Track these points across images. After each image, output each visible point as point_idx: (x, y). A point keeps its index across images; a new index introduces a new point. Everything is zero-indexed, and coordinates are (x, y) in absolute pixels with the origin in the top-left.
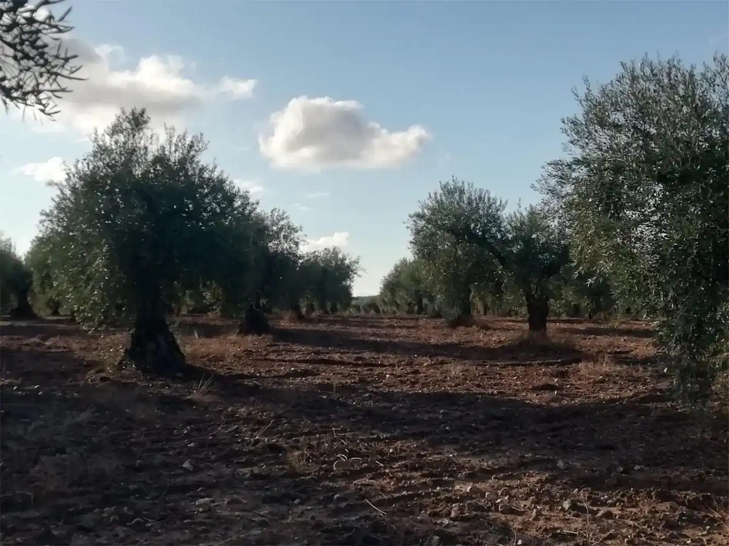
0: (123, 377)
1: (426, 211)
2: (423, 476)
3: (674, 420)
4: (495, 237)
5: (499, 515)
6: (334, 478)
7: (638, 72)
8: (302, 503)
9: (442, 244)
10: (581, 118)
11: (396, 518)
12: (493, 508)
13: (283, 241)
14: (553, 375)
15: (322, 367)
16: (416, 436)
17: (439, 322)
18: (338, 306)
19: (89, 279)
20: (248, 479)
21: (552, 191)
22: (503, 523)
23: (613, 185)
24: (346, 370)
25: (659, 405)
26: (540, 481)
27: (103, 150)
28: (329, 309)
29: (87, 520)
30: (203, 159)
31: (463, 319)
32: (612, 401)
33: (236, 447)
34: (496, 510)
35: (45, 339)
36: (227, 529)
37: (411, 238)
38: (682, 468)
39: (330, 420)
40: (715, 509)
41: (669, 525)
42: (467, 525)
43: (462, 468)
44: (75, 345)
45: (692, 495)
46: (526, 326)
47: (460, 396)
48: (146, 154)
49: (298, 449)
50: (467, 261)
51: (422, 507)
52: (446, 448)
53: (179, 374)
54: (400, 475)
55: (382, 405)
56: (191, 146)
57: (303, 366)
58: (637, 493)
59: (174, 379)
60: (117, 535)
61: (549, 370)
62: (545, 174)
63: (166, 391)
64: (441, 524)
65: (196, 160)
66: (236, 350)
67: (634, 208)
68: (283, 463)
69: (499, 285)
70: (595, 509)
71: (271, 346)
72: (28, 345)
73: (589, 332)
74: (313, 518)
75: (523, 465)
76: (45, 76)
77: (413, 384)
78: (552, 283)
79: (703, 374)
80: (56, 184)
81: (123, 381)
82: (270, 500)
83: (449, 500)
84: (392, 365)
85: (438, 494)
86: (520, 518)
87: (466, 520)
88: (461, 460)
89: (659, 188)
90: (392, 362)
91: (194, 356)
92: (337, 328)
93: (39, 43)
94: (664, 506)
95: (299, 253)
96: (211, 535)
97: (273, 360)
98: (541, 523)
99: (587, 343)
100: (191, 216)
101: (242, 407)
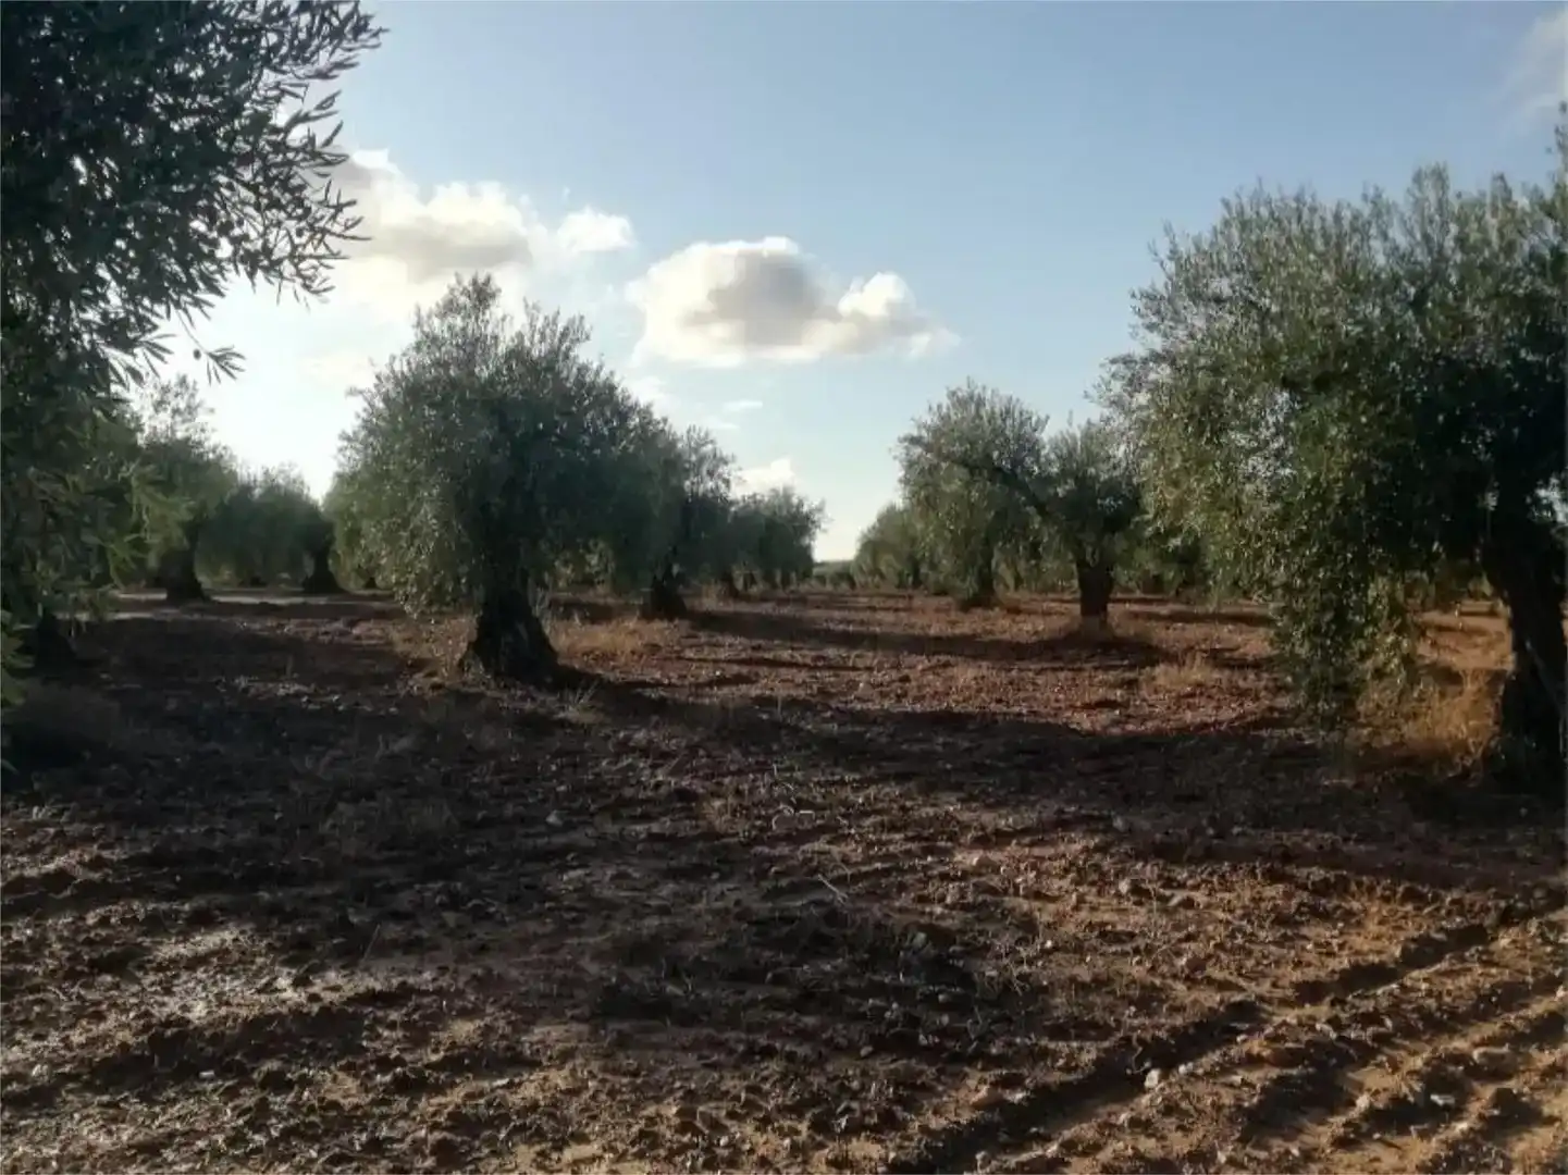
0: (464, 684)
1: (925, 433)
2: (907, 839)
3: (1299, 758)
4: (1030, 474)
5: (1021, 900)
6: (774, 841)
7: (1249, 213)
8: (723, 878)
9: (949, 482)
10: (1161, 287)
11: (863, 905)
12: (1011, 890)
13: (707, 478)
14: (1114, 686)
15: (764, 670)
16: (901, 778)
17: (944, 601)
18: (794, 576)
19: (413, 536)
20: (643, 841)
21: (1116, 403)
22: (1025, 915)
23: (1214, 393)
24: (802, 676)
25: (1278, 732)
26: (1086, 850)
27: (430, 340)
28: (778, 579)
29: (404, 900)
30: (584, 354)
31: (983, 597)
32: (1205, 725)
33: (628, 792)
34: (1016, 893)
35: (353, 624)
36: (608, 917)
37: (901, 474)
38: (1306, 832)
39: (769, 753)
40: (1353, 896)
41: (1281, 920)
42: (970, 915)
43: (965, 827)
44: (396, 634)
45: (1317, 873)
46: (1076, 608)
47: (970, 716)
48: (496, 345)
49: (718, 796)
50: (987, 509)
51: (902, 887)
52: (944, 796)
53: (547, 680)
54: (872, 837)
55: (849, 729)
56: (565, 335)
57: (735, 669)
58: (1234, 869)
59: (540, 686)
60: (445, 925)
61: (1111, 676)
62: (1107, 376)
63: (528, 706)
64: (931, 914)
65: (572, 354)
66: (637, 643)
67: (1245, 429)
68: (696, 818)
69: (1035, 546)
70: (1168, 893)
71: (688, 637)
72: (326, 633)
73: (1174, 618)
74: (737, 903)
75: (1063, 824)
76: (307, 234)
77: (899, 698)
78: (1120, 544)
79: (1341, 688)
80: (361, 392)
81: (465, 689)
82: (674, 874)
83: (944, 877)
84: (869, 669)
85: (926, 868)
86: (1052, 907)
87: (966, 908)
88: (966, 816)
89: (1283, 397)
90: (868, 663)
91: (571, 654)
92: (786, 610)
93: (295, 182)
94: (1274, 891)
95: (730, 496)
96: (584, 926)
97: (690, 660)
98: (1084, 915)
99: (1168, 636)
100: (564, 441)
101: (639, 730)
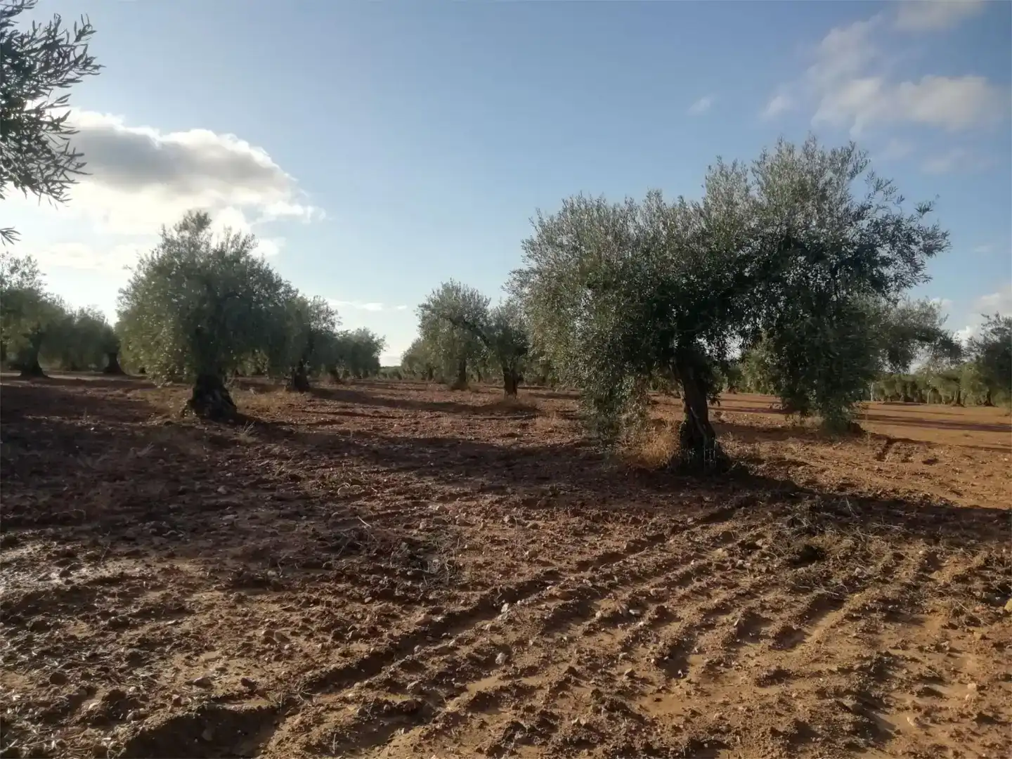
0: (184, 422)
1: (431, 303)
2: (406, 499)
3: (595, 459)
4: (482, 326)
5: (456, 526)
6: (337, 500)
7: (576, 206)
8: (307, 519)
9: (443, 328)
10: (535, 238)
11: (377, 530)
12: (452, 522)
13: (322, 322)
14: (517, 427)
15: (347, 418)
16: (408, 470)
17: (442, 386)
18: (369, 373)
20: (269, 501)
21: (515, 292)
22: (457, 533)
24: (366, 421)
25: (587, 448)
26: (492, 502)
27: (169, 243)
28: (361, 374)
29: (130, 532)
30: (254, 254)
31: (461, 384)
32: (555, 445)
33: (265, 477)
34: (455, 523)
35: (127, 392)
36: (244, 539)
37: (420, 323)
39: (343, 457)
40: (609, 522)
41: (576, 534)
42: (430, 534)
43: (435, 492)
44: (149, 396)
45: (595, 512)
46: (502, 391)
47: (446, 440)
48: (207, 248)
49: (313, 478)
50: (461, 342)
51: (400, 522)
52: (428, 478)
53: (231, 421)
54: (388, 498)
55: (387, 446)
56: (244, 244)
57: (332, 417)
58: (558, 511)
59: (225, 424)
60: (152, 543)
61: (516, 423)
62: (511, 279)
63: (218, 433)
64: (411, 533)
65: (248, 254)
66: (281, 403)
68: (299, 489)
70: (526, 522)
71: (309, 401)
72: (112, 396)
73: (549, 396)
74: (314, 530)
75: (484, 490)
77: (413, 432)
79: (613, 427)
80: (130, 268)
81: (183, 425)
82: (283, 517)
83: (421, 516)
84: (400, 418)
85: (415, 512)
86: (471, 529)
87: (428, 531)
88: (437, 487)
89: (589, 292)
90: (401, 415)
91: (245, 408)
92: (363, 389)
94: (575, 520)
95: (335, 331)
96: (229, 543)
97: (309, 412)
98: (485, 533)
99: (542, 404)
100: (243, 299)
101: (277, 446)
